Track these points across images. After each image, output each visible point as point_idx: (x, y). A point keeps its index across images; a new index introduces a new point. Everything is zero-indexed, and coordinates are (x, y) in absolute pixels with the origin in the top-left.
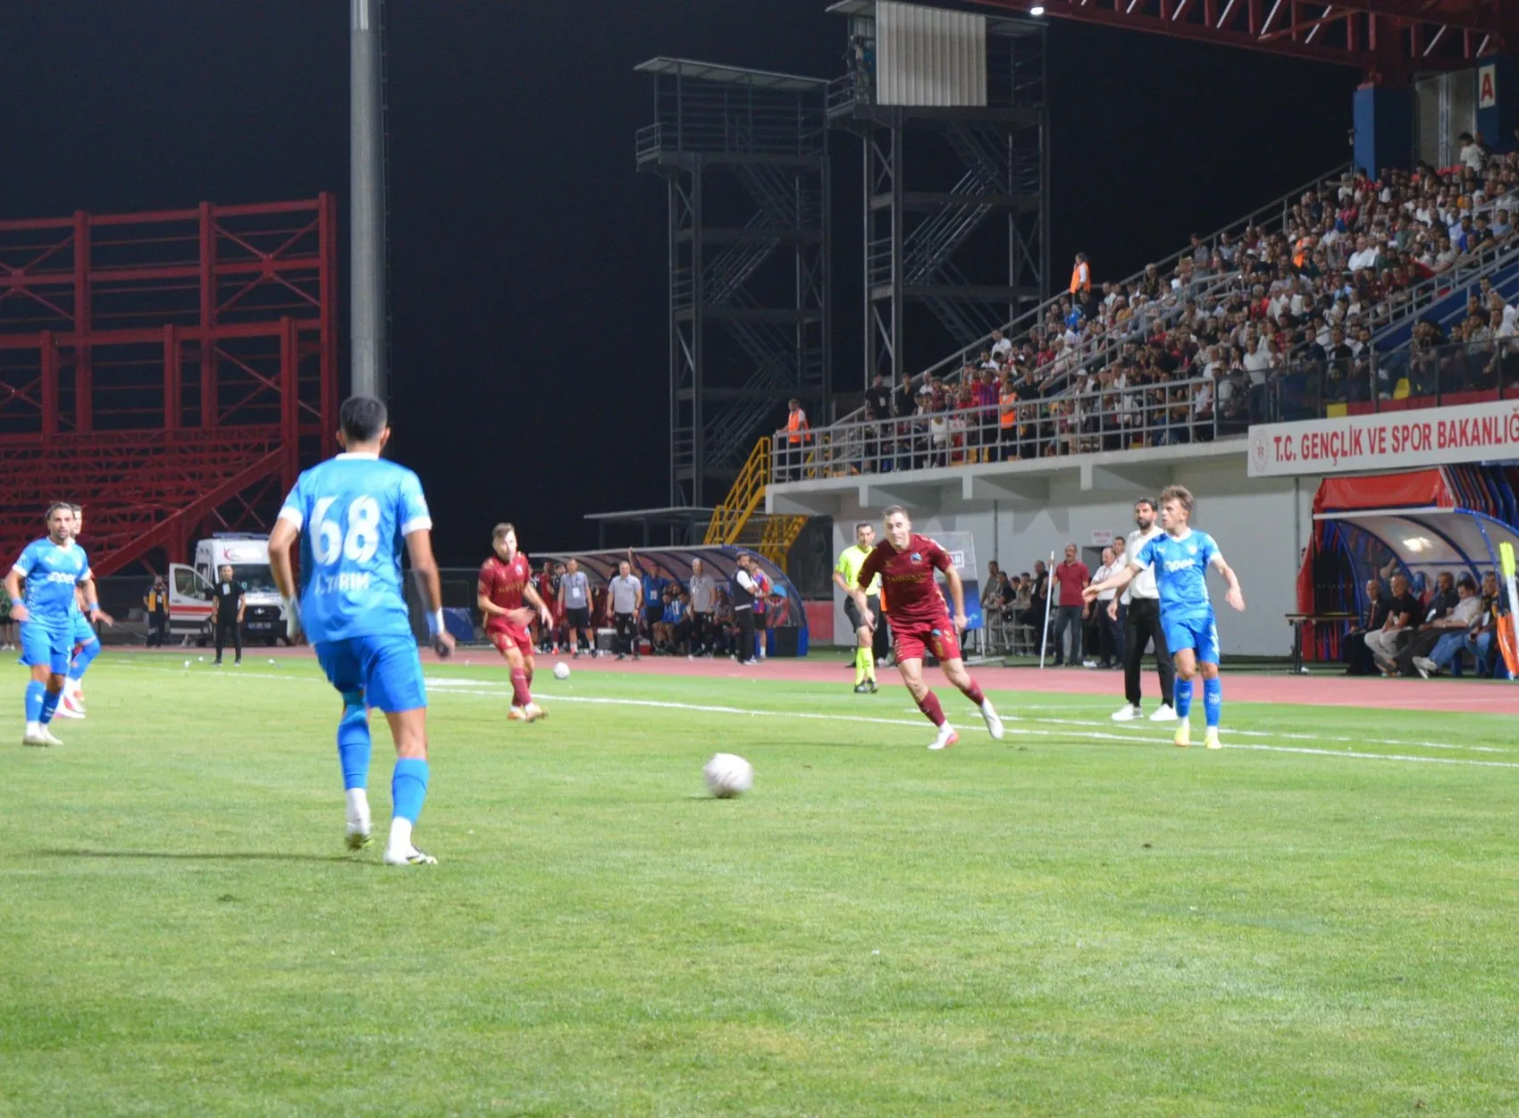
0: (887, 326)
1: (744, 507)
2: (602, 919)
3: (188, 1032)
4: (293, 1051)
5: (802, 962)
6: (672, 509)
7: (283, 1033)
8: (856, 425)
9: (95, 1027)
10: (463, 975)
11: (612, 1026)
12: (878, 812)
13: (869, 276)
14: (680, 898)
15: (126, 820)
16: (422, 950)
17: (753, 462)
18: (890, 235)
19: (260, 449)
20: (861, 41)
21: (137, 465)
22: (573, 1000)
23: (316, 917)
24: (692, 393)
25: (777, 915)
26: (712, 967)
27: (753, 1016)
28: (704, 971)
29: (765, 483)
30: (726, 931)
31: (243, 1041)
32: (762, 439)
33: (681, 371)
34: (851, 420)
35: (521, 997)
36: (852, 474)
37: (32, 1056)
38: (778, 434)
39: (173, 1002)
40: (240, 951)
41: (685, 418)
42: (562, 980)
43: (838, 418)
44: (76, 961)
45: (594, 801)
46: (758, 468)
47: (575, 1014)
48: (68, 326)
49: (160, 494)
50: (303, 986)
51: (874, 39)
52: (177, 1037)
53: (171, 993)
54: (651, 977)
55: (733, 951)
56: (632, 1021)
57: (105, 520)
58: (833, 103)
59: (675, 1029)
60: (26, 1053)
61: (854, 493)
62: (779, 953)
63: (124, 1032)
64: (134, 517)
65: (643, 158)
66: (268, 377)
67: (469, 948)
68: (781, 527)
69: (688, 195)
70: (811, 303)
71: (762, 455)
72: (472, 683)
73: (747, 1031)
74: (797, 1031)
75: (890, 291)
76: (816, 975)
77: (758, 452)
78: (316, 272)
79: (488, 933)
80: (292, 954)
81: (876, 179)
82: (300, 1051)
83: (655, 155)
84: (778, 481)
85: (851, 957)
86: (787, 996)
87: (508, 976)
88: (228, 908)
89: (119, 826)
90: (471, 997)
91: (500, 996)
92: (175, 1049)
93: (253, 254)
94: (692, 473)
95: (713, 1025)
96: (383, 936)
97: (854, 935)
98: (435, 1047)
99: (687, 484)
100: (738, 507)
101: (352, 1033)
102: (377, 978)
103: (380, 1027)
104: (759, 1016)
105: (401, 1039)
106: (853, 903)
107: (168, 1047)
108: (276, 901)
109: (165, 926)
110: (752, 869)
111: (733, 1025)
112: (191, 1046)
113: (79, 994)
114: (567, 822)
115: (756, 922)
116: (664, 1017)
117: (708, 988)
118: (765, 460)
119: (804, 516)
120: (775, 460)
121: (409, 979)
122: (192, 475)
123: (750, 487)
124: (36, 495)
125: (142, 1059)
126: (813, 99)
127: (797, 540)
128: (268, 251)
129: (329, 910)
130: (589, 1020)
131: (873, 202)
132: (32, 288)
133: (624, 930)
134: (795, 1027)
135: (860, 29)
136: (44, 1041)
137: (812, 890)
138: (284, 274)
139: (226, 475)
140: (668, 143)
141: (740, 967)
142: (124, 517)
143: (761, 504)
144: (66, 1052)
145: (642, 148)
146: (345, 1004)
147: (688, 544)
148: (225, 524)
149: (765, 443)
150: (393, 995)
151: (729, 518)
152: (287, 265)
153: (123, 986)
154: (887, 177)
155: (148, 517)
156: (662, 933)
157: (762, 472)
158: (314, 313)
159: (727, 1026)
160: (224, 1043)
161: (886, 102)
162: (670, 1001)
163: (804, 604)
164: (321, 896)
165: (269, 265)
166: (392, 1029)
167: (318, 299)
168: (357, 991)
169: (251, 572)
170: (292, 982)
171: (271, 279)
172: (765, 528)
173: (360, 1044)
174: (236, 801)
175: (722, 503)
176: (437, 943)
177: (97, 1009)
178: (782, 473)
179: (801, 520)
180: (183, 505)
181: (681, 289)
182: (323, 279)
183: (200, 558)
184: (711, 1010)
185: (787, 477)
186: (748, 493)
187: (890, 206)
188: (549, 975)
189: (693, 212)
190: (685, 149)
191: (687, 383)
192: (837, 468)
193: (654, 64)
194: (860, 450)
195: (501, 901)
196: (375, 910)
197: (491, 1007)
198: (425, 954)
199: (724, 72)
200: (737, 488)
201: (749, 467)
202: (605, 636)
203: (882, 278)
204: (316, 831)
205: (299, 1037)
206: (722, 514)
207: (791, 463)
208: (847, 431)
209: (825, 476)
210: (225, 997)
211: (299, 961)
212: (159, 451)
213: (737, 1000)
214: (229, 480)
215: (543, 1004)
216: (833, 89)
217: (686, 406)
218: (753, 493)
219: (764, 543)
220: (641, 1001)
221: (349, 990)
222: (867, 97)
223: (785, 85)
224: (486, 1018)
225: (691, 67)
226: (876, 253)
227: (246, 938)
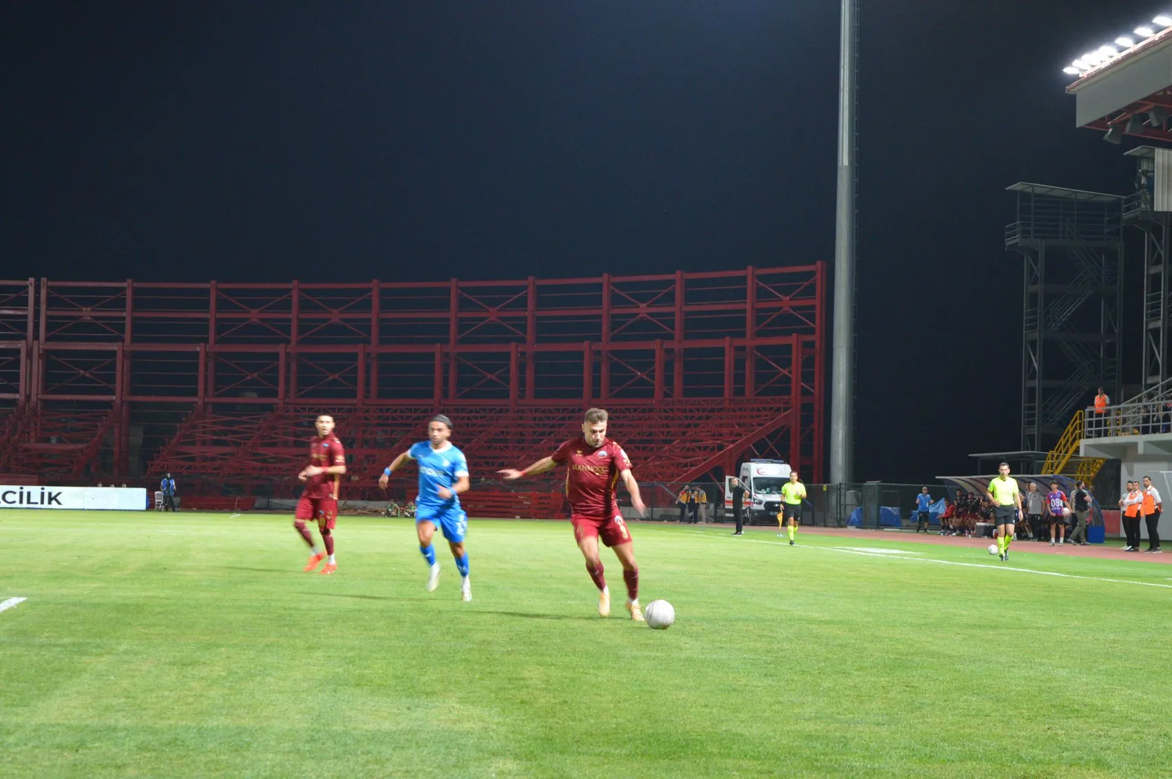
0: (1158, 347)
1: (1066, 452)
2: (991, 698)
3: (752, 754)
4: (814, 769)
5: (1115, 732)
6: (1022, 452)
7: (807, 758)
8: (1136, 404)
9: (698, 747)
10: (910, 728)
11: (1002, 764)
12: (1155, 641)
13: (1147, 314)
14: (1037, 689)
15: (706, 626)
16: (885, 712)
17: (1072, 425)
18: (1160, 290)
19: (779, 409)
20: (1145, 173)
21: (708, 418)
22: (977, 747)
23: (821, 689)
24: (1036, 383)
25: (1098, 702)
26: (1060, 732)
27: (1087, 763)
28: (1055, 734)
29: (1080, 438)
30: (1067, 710)
31: (784, 761)
32: (1078, 412)
33: (1029, 368)
34: (1134, 402)
35: (946, 744)
36: (1134, 434)
37: (664, 762)
38: (1089, 409)
39: (742, 735)
40: (777, 707)
41: (1031, 398)
42: (970, 735)
43: (1125, 400)
44: (684, 708)
45: (980, 627)
46: (1075, 429)
47: (980, 756)
48: (670, 337)
49: (721, 435)
50: (816, 730)
51: (1153, 172)
52: (746, 756)
53: (741, 730)
54: (1023, 736)
55: (1072, 722)
56: (1014, 763)
57: (688, 450)
58: (1127, 210)
59: (1040, 769)
60: (661, 761)
61: (1135, 445)
62: (1100, 726)
63: (715, 751)
64: (705, 448)
65: (1009, 242)
66: (784, 369)
67: (912, 712)
68: (1089, 465)
69: (1036, 265)
70: (1110, 330)
71: (1078, 421)
72: (902, 552)
73: (1085, 772)
74: (1116, 774)
75: (1160, 324)
76: (1125, 740)
77: (1076, 419)
78: (813, 307)
79: (923, 703)
80: (809, 711)
81: (1153, 257)
82: (818, 769)
83: (1017, 240)
84: (1088, 437)
85: (1146, 730)
86: (1108, 752)
87: (937, 730)
88: (769, 681)
89: (703, 630)
90: (916, 742)
91: (933, 742)
92: (745, 763)
93: (778, 297)
94: (1035, 431)
95: (1063, 768)
96: (861, 703)
97: (1146, 717)
98: (897, 772)
99: (1031, 437)
100: (1063, 452)
101: (847, 760)
102: (860, 728)
103: (864, 757)
104: (1092, 763)
105: (877, 765)
106: (1145, 697)
107: (741, 762)
108: (796, 678)
109: (734, 690)
110: (1080, 673)
111: (1076, 768)
112: (755, 763)
113: (688, 728)
114: (965, 639)
115: (1085, 705)
116: (1033, 761)
117: (1058, 744)
118: (1080, 424)
119: (1103, 459)
120: (1086, 424)
121: (877, 729)
122: (739, 425)
123: (1070, 440)
124: (650, 434)
125: (726, 769)
126: (1114, 207)
127: (1099, 473)
128: (785, 295)
129: (828, 685)
130: (988, 760)
131: (1149, 270)
132: (651, 315)
133: (1005, 706)
134: (1114, 771)
135: (1145, 166)
136: (670, 755)
137: (1118, 688)
138: (795, 308)
139: (759, 425)
140: (1026, 234)
141: (1078, 733)
142: (700, 448)
143: (1077, 451)
144: (684, 762)
145: (1009, 236)
146: (842, 742)
147: (1032, 474)
148: (757, 454)
149: (1080, 414)
150: (870, 738)
151: (1057, 459)
152: (795, 303)
153: (713, 724)
154: (1159, 255)
155: (713, 449)
156: (1028, 709)
157: (1078, 431)
158: (812, 331)
159: (1072, 769)
160: (773, 762)
161: (1160, 210)
162: (1037, 752)
163: (1102, 511)
164: (823, 676)
165: (786, 303)
166: (871, 758)
167: (815, 324)
168: (848, 735)
169: (772, 482)
170: (810, 727)
171: (788, 311)
172: (1079, 465)
173: (852, 767)
174: (769, 617)
175: (1054, 450)
176: (892, 708)
177: (699, 737)
178: (1090, 432)
179: (1101, 461)
180: (733, 442)
181: (1031, 321)
182: (817, 312)
183: (743, 473)
184: (1061, 758)
185: (1094, 435)
186: (1069, 444)
187: (1161, 273)
188: (962, 732)
189: (1039, 275)
190: (1035, 237)
191: (1033, 377)
192: (1124, 430)
193: (1018, 186)
194: (1139, 420)
195: (929, 685)
196: (855, 686)
197: (929, 748)
198: (887, 714)
199: (1060, 191)
200: (1062, 441)
201: (1070, 428)
202: (981, 527)
203: (1155, 316)
204: (817, 637)
205: (817, 760)
206: (1053, 455)
207: (1096, 427)
208: (1132, 409)
209: (1117, 435)
210: (772, 734)
211: (813, 715)
212: (720, 410)
213: (1078, 753)
214: (761, 428)
215: (960, 749)
216: (1127, 201)
217: (1031, 391)
218: (1072, 444)
219: (1078, 474)
220: (1018, 751)
221: (843, 734)
222: (1148, 206)
223: (1097, 199)
224: (926, 755)
225: (1040, 188)
226: (1152, 301)
227: (780, 699)
